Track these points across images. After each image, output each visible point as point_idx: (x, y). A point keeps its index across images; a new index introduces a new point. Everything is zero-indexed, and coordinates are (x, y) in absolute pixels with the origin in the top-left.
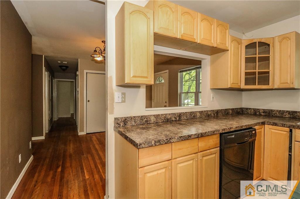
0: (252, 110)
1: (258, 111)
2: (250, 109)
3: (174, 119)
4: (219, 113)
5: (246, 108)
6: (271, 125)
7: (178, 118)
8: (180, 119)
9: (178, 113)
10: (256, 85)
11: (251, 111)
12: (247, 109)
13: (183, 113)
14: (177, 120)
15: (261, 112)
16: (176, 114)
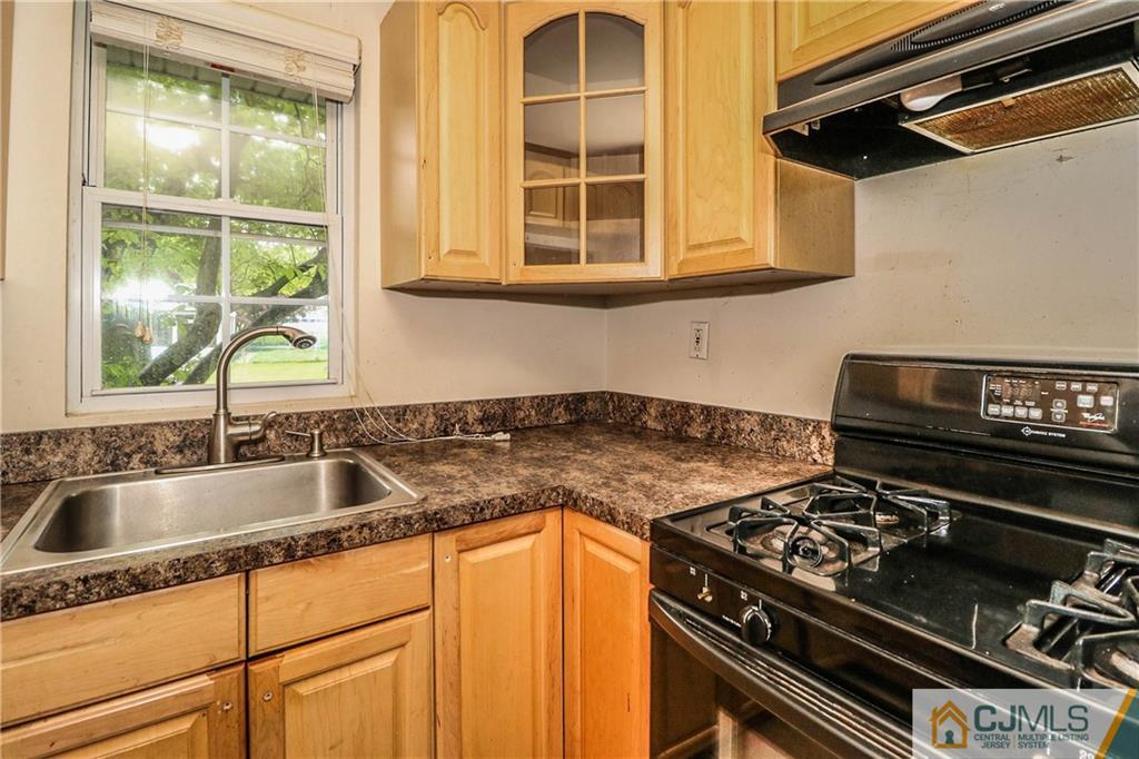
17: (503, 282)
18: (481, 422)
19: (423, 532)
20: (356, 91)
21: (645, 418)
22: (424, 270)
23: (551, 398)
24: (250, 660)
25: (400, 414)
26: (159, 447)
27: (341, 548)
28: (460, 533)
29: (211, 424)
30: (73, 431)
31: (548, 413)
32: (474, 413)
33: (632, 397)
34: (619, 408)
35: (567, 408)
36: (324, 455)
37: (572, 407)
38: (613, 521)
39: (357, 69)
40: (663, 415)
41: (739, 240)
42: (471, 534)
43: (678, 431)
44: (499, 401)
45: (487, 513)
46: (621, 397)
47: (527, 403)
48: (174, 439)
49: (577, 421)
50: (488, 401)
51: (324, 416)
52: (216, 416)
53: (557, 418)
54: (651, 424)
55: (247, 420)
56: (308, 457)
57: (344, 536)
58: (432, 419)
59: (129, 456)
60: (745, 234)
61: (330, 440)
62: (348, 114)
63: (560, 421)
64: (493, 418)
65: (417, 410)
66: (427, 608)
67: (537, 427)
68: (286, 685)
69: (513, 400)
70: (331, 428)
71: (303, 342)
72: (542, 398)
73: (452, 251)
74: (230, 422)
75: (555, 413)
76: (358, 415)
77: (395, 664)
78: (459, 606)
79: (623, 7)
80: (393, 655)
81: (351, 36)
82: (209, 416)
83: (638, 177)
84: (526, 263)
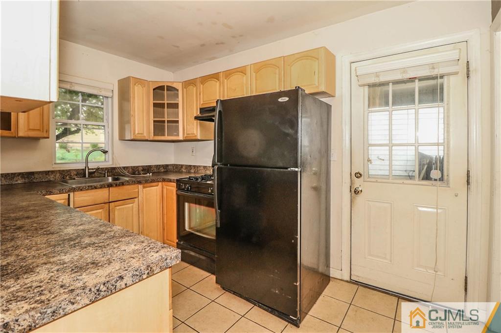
17: (149, 139)
18: (143, 171)
19: (137, 183)
20: (112, 96)
21: (182, 169)
22: (132, 138)
23: (160, 165)
24: (110, 202)
25: (123, 168)
26: (73, 174)
28: (143, 185)
29: (84, 170)
30: (55, 171)
31: (159, 169)
32: (141, 169)
33: (180, 165)
34: (176, 168)
35: (164, 168)
36: (108, 177)
38: (171, 182)
39: (113, 91)
40: (186, 168)
41: (194, 134)
42: (146, 185)
43: (189, 171)
44: (147, 166)
45: (148, 181)
46: (177, 165)
47: (154, 166)
48: (75, 173)
49: (166, 171)
50: (144, 166)
51: (106, 169)
52: (86, 168)
54: (184, 170)
55: (92, 169)
58: (131, 170)
59: (66, 176)
60: (195, 133)
62: (110, 100)
63: (162, 171)
64: (145, 170)
66: (137, 198)
68: (115, 207)
69: (150, 166)
71: (105, 152)
72: (157, 165)
73: (138, 134)
74: (89, 169)
75: (160, 169)
76: (114, 169)
77: (132, 206)
78: (143, 198)
79: (174, 85)
80: (132, 205)
81: (111, 84)
82: (84, 168)
83: (177, 119)
84: (154, 135)
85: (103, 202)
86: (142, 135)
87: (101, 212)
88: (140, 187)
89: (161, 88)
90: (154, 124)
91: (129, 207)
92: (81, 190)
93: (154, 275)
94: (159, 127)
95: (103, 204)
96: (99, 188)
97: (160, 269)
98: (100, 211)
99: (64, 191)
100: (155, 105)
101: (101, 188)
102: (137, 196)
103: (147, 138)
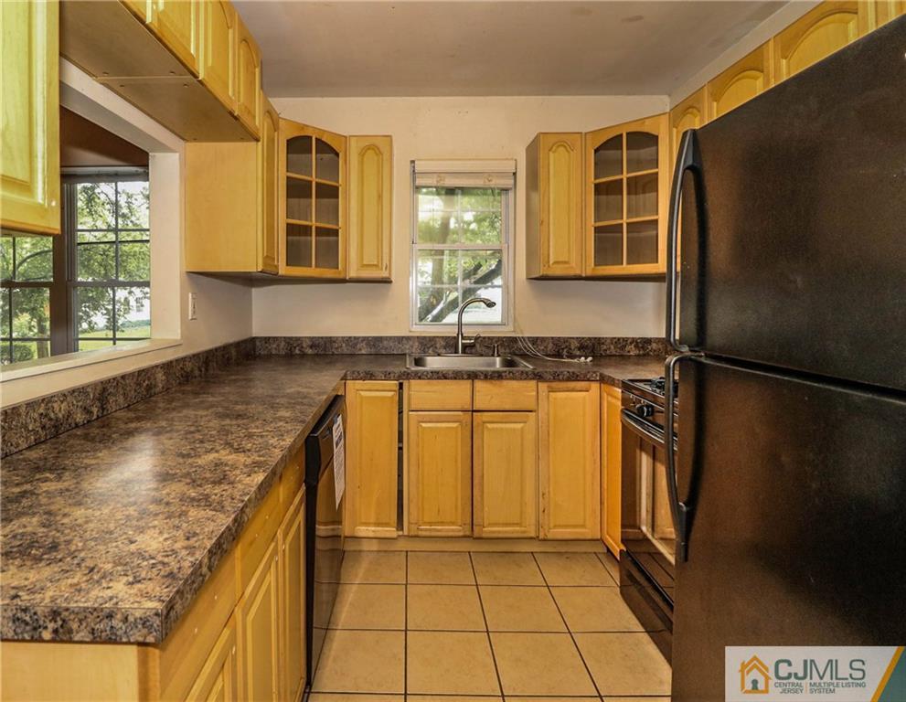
0: (283, 343)
1: (298, 345)
2: (275, 339)
3: (80, 417)
4: (211, 364)
5: (266, 338)
6: (361, 379)
7: (95, 410)
8: (103, 409)
9: (94, 385)
10: (311, 266)
11: (278, 345)
12: (267, 340)
13: (114, 379)
14: (95, 417)
15: (304, 346)
16: (89, 390)
17: (584, 275)
19: (533, 379)
20: (515, 185)
22: (542, 272)
23: (625, 340)
24: (473, 411)
25: (534, 341)
26: (438, 346)
27: (502, 378)
28: (549, 384)
29: (456, 339)
30: (411, 337)
31: (623, 348)
32: (575, 344)
35: (636, 346)
36: (499, 356)
37: (640, 345)
38: (614, 385)
39: (515, 174)
42: (555, 385)
44: (590, 339)
45: (561, 377)
47: (609, 341)
49: (644, 355)
50: (583, 338)
51: (499, 339)
52: (458, 335)
53: (629, 352)
55: (469, 338)
56: (493, 355)
57: (503, 374)
58: (551, 344)
59: (429, 348)
61: (502, 350)
62: (511, 194)
63: (631, 353)
64: (587, 347)
65: (543, 339)
66: (535, 411)
67: (615, 356)
68: (484, 423)
69: (599, 339)
70: (502, 345)
71: (490, 304)
72: (619, 339)
73: (556, 263)
74: (463, 338)
75: (628, 348)
76: (514, 340)
77: (522, 428)
78: (548, 414)
79: (647, 128)
80: (522, 425)
81: (512, 159)
82: (455, 335)
83: (655, 218)
84: (595, 265)
85: (459, 407)
86: (567, 266)
87: (457, 427)
88: (543, 386)
89: (614, 143)
90: (595, 236)
91: (514, 430)
92: (420, 378)
93: (71, 641)
94: (607, 242)
95: (460, 413)
96: (451, 379)
97: (91, 636)
98: (455, 425)
99: (392, 375)
100: (599, 189)
101: (455, 378)
102: (532, 406)
103: (577, 272)
